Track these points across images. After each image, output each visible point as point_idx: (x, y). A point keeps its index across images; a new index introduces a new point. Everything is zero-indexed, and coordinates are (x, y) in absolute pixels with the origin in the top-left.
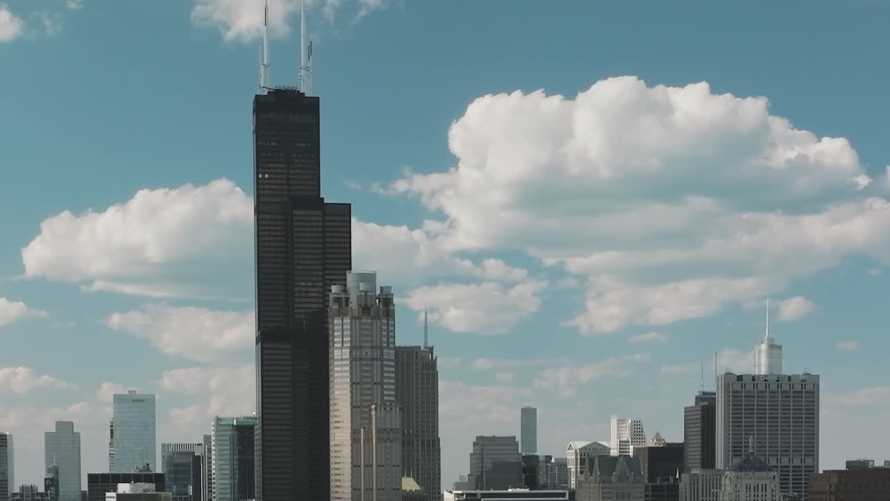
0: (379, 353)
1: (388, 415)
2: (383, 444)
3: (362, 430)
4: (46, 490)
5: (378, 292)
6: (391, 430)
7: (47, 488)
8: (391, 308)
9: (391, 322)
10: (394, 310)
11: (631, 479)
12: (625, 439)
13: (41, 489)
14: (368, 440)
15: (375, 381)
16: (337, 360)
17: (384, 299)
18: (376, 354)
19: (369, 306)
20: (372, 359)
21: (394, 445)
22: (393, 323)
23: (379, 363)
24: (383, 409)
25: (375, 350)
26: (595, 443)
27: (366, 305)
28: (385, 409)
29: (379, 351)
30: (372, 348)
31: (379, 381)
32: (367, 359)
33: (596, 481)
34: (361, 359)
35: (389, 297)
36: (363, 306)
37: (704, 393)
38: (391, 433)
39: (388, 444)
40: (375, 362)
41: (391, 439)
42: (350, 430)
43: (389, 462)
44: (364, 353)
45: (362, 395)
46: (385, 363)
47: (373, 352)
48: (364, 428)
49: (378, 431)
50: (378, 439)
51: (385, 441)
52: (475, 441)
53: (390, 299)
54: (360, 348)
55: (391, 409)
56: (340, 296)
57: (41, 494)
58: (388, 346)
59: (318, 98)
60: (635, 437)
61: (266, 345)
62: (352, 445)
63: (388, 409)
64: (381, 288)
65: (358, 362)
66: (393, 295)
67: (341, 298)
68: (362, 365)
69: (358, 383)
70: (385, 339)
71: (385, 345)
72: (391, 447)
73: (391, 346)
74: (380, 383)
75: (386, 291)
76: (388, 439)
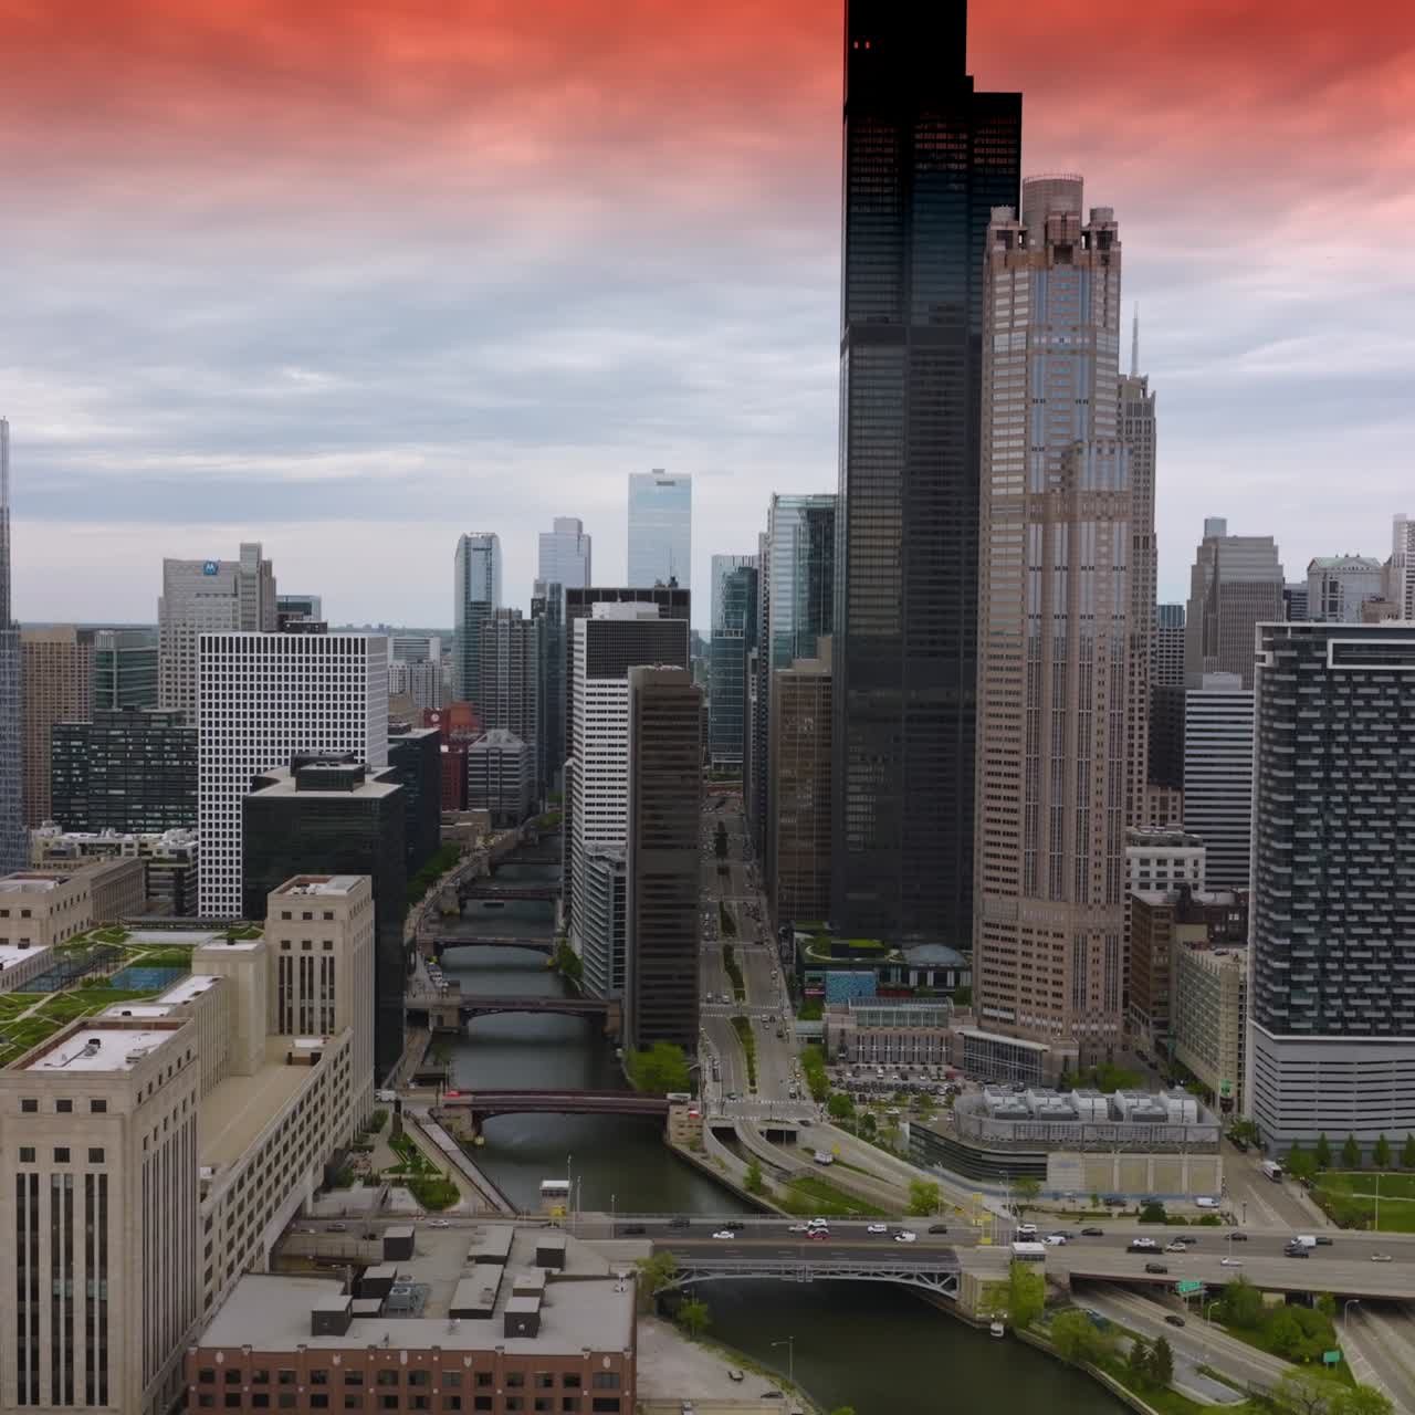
0: (1087, 340)
1: (1106, 464)
2: (1092, 524)
4: (533, 617)
5: (1086, 221)
6: (1111, 494)
7: (534, 613)
8: (1113, 249)
9: (1112, 278)
10: (1119, 254)
13: (527, 616)
15: (1078, 397)
16: (999, 355)
17: (1098, 233)
18: (1083, 338)
19: (1070, 243)
20: (1073, 353)
21: (1116, 525)
22: (1115, 279)
23: (1087, 359)
24: (1094, 451)
25: (1079, 334)
27: (1063, 241)
28: (1099, 451)
29: (1088, 334)
30: (1074, 329)
31: (1086, 397)
32: (1061, 352)
34: (1049, 352)
35: (1109, 229)
36: (1057, 243)
38: (1111, 500)
39: (1104, 524)
40: (1078, 358)
41: (1111, 513)
43: (1104, 561)
44: (1056, 340)
45: (1051, 424)
46: (1099, 359)
47: (1074, 338)
49: (1083, 498)
50: (1082, 514)
51: (1098, 518)
52: (1201, 544)
53: (1111, 233)
54: (1048, 329)
55: (1112, 451)
56: (1010, 228)
57: (525, 623)
58: (1105, 325)
61: (857, 352)
63: (1106, 451)
64: (1093, 212)
65: (1042, 358)
66: (1115, 224)
67: (1011, 232)
68: (1050, 365)
69: (1043, 401)
70: (1099, 312)
71: (1099, 323)
72: (1109, 531)
73: (1112, 326)
74: (1086, 402)
75: (1101, 219)
76: (1105, 513)
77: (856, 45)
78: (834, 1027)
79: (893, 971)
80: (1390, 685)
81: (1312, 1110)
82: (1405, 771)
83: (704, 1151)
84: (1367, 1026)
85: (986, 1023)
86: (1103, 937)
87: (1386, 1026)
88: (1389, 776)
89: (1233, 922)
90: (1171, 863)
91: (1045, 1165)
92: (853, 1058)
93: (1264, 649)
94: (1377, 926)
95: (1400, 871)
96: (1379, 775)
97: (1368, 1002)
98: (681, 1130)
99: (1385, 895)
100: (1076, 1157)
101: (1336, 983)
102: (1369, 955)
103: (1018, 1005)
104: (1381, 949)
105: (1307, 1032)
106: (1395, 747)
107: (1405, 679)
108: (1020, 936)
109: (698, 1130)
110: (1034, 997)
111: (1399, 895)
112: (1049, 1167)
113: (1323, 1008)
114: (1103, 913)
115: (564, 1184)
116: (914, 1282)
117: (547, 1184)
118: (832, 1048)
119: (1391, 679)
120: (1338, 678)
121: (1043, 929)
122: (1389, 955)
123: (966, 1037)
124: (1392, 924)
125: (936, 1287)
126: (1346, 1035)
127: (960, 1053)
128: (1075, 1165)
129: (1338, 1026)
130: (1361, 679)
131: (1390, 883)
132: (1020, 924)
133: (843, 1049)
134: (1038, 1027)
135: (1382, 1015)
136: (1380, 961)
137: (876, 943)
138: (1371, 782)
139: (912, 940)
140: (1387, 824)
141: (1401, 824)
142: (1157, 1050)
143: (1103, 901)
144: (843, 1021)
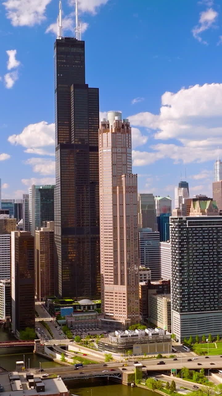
0: (125, 150)
1: (131, 180)
2: (129, 194)
3: (118, 187)
5: (123, 122)
8: (129, 129)
9: (130, 136)
11: (214, 211)
12: (181, 196)
14: (121, 192)
15: (123, 164)
16: (105, 154)
17: (125, 125)
18: (124, 150)
19: (120, 128)
20: (122, 153)
21: (134, 194)
23: (125, 155)
24: (128, 177)
25: (123, 149)
26: (165, 198)
28: (130, 177)
29: (125, 149)
30: (122, 147)
31: (125, 164)
32: (119, 153)
33: (198, 212)
35: (128, 124)
37: (182, 182)
38: (133, 188)
39: (131, 194)
41: (133, 191)
42: (112, 187)
43: (131, 203)
44: (118, 150)
45: (117, 170)
46: (128, 155)
47: (122, 150)
48: (119, 186)
49: (126, 188)
50: (126, 192)
51: (130, 193)
53: (128, 125)
54: (116, 147)
55: (132, 177)
58: (129, 147)
59: (84, 41)
60: (185, 195)
61: (62, 150)
62: (113, 195)
64: (124, 120)
65: (115, 154)
66: (129, 123)
67: (106, 124)
68: (117, 156)
69: (115, 165)
70: (127, 143)
71: (127, 146)
72: (133, 195)
73: (130, 147)
74: (125, 165)
75: (126, 121)
76: (131, 191)
77: (59, 75)
78: (69, 321)
79: (77, 307)
80: (200, 230)
81: (188, 330)
82: (204, 250)
83: (46, 353)
84: (199, 309)
85: (106, 317)
86: (134, 293)
87: (203, 309)
88: (201, 251)
89: (160, 288)
90: (143, 275)
91: (132, 348)
92: (74, 328)
93: (172, 223)
94: (200, 286)
95: (204, 273)
96: (199, 251)
97: (199, 304)
98: (39, 349)
99: (201, 279)
100: (139, 345)
101: (192, 300)
102: (199, 293)
103: (114, 312)
104: (201, 291)
105: (186, 312)
106: (202, 244)
107: (203, 229)
108: (114, 294)
109: (43, 349)
110: (118, 309)
111: (204, 278)
112: (133, 348)
113: (189, 306)
114: (134, 287)
115: (22, 362)
116: (112, 376)
117: (18, 362)
118: (69, 326)
119: (200, 229)
120: (189, 229)
121: (120, 292)
122: (203, 292)
123: (102, 321)
124: (203, 285)
125: (117, 377)
126: (195, 312)
127: (100, 325)
128: (139, 347)
129: (193, 310)
130: (194, 229)
131: (202, 276)
132: (114, 292)
133: (72, 326)
134: (120, 317)
135: (202, 306)
136: (201, 294)
137: (72, 300)
138: (197, 253)
139: (80, 299)
140: (201, 262)
141: (204, 262)
142: (145, 321)
143: (134, 285)
144: (71, 319)
